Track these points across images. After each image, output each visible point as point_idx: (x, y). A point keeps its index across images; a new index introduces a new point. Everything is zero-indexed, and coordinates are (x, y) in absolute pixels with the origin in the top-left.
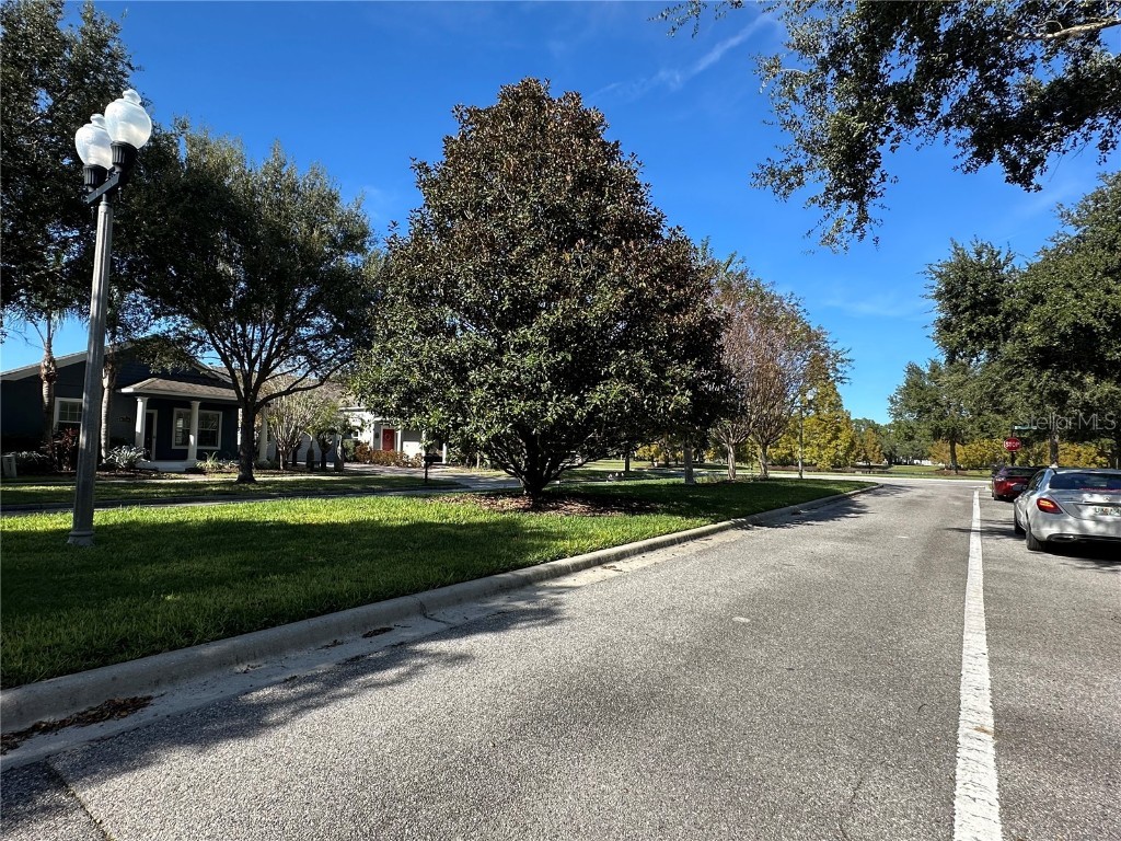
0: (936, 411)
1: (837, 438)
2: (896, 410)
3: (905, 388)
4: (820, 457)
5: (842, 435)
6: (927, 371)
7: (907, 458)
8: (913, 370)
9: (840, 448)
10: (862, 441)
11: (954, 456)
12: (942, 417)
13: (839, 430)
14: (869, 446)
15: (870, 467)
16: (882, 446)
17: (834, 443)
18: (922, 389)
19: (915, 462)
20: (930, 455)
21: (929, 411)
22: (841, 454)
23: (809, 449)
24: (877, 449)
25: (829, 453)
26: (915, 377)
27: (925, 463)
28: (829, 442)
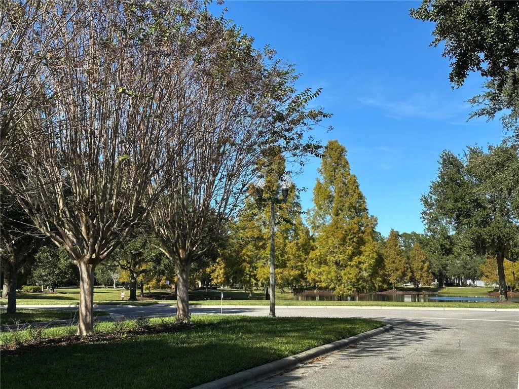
0: (478, 214)
1: (360, 253)
2: (430, 214)
3: (440, 185)
4: (339, 280)
5: (367, 249)
6: (465, 164)
7: (459, 279)
8: (449, 161)
9: (363, 266)
10: (408, 258)
11: (502, 276)
12: (485, 223)
13: (361, 242)
14: (416, 265)
15: (418, 290)
16: (431, 264)
17: (356, 259)
18: (460, 186)
19: (469, 282)
20: (482, 274)
21: (468, 215)
22: (365, 274)
23: (324, 268)
24: (425, 269)
25: (349, 274)
26: (452, 170)
27: (479, 283)
28: (350, 259)
